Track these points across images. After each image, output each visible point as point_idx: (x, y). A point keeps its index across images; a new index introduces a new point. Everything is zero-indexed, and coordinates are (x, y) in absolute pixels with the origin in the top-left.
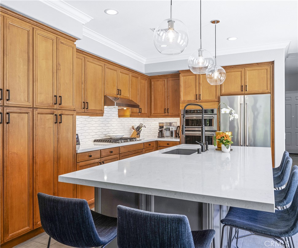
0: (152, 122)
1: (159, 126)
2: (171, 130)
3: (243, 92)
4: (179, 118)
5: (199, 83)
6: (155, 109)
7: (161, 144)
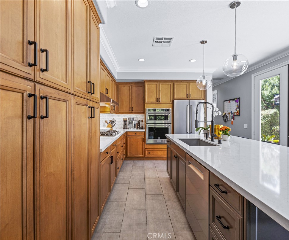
1: (124, 121)
2: (134, 123)
3: (188, 98)
4: (144, 115)
5: (159, 90)
6: (122, 108)
7: (130, 134)
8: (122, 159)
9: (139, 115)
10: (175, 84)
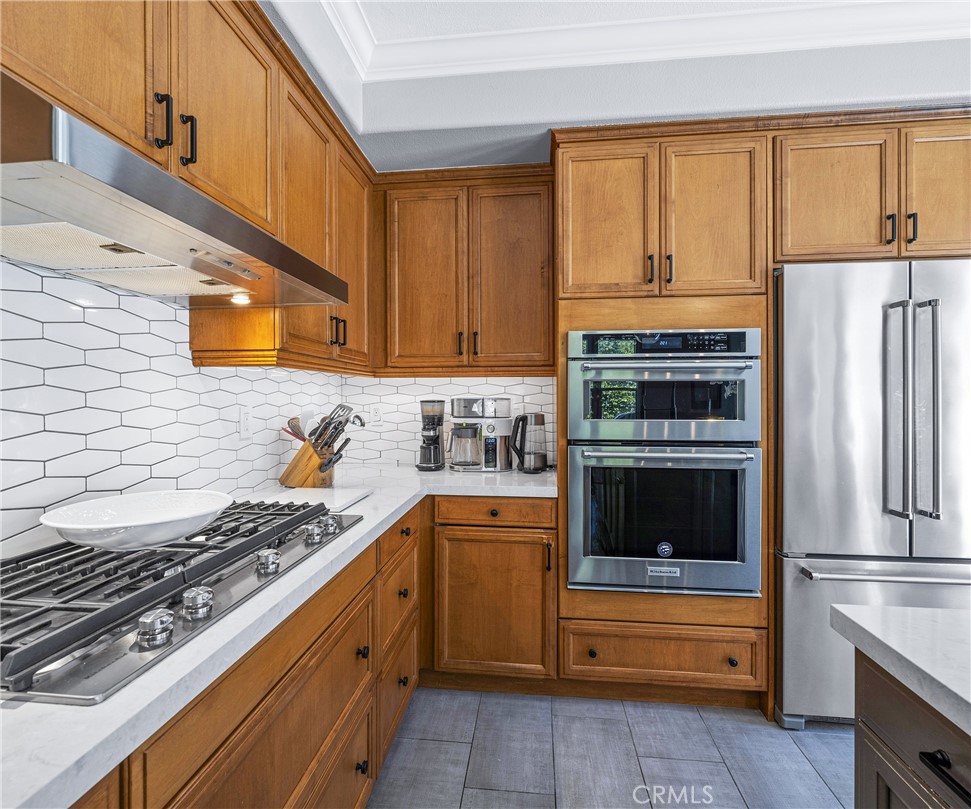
0: (384, 399)
1: (424, 417)
2: (485, 433)
3: (895, 248)
4: (553, 378)
5: (663, 199)
6: (408, 335)
7: (456, 514)
8: (404, 682)
9: (519, 379)
10: (789, 144)
